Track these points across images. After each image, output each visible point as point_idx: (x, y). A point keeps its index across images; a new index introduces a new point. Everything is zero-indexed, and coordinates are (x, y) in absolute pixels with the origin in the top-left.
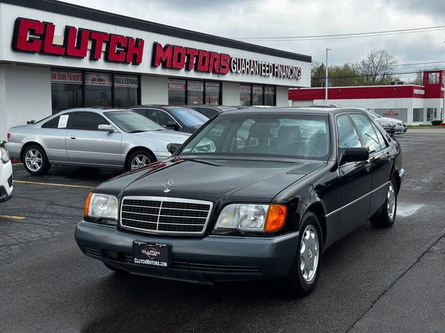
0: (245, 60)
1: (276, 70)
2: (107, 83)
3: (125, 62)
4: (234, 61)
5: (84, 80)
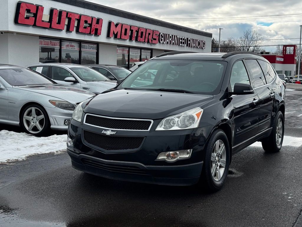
0: (169, 35)
1: (189, 42)
2: (77, 48)
3: (90, 34)
4: (162, 35)
5: (61, 45)
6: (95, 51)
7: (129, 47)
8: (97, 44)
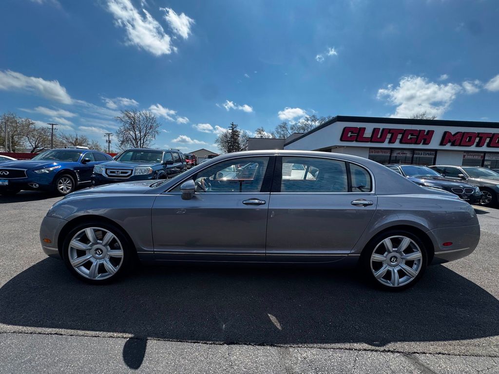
2: (409, 155)
3: (416, 143)
5: (391, 154)
6: (433, 156)
7: (485, 153)
8: (436, 151)
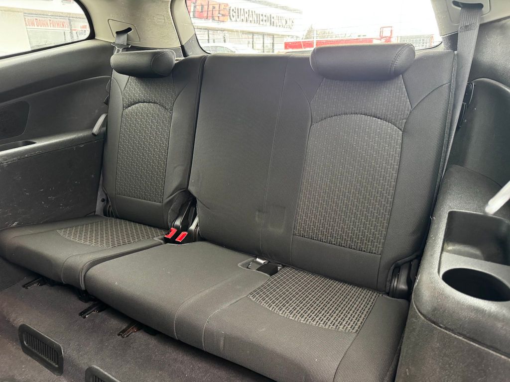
0: (244, 9)
1: (272, 20)
4: (233, 10)
